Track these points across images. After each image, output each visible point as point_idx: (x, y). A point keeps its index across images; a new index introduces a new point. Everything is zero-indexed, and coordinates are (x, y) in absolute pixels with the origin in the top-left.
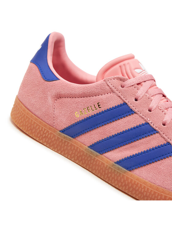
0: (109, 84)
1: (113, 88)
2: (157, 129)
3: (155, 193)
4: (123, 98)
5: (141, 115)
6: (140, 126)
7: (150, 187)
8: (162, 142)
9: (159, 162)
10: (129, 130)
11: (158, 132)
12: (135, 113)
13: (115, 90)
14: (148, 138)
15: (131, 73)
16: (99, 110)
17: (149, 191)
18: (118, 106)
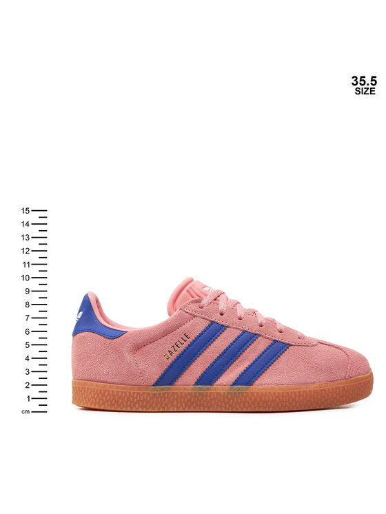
0: (187, 311)
1: (193, 313)
2: (257, 332)
3: (287, 393)
4: (208, 318)
5: (234, 326)
6: (239, 337)
7: (280, 390)
11: (259, 335)
12: (227, 327)
13: (196, 314)
15: (201, 293)
18: (207, 328)
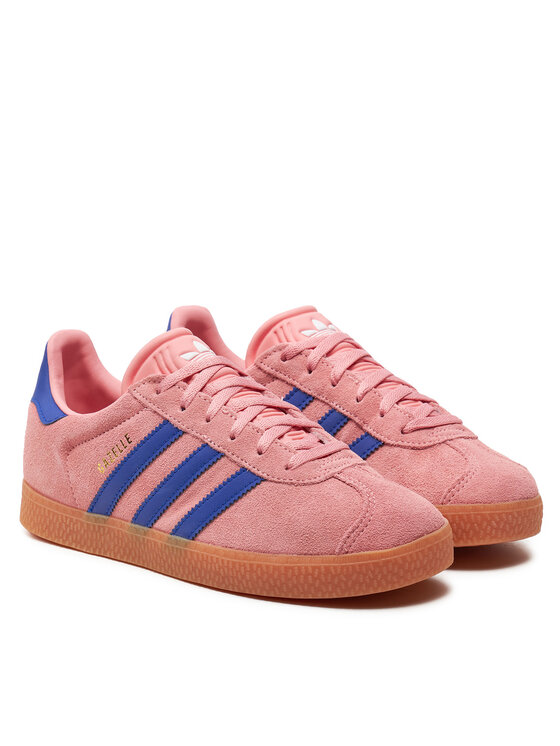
0: (137, 395)
1: (143, 400)
2: (220, 449)
3: (234, 563)
4: (161, 413)
5: (193, 433)
6: (195, 453)
7: (225, 556)
8: (231, 470)
9: (233, 508)
10: (180, 467)
11: (223, 455)
12: (184, 433)
13: (147, 403)
14: (210, 471)
15: (175, 363)
16: (130, 447)
17: (226, 564)
18: (157, 429)
